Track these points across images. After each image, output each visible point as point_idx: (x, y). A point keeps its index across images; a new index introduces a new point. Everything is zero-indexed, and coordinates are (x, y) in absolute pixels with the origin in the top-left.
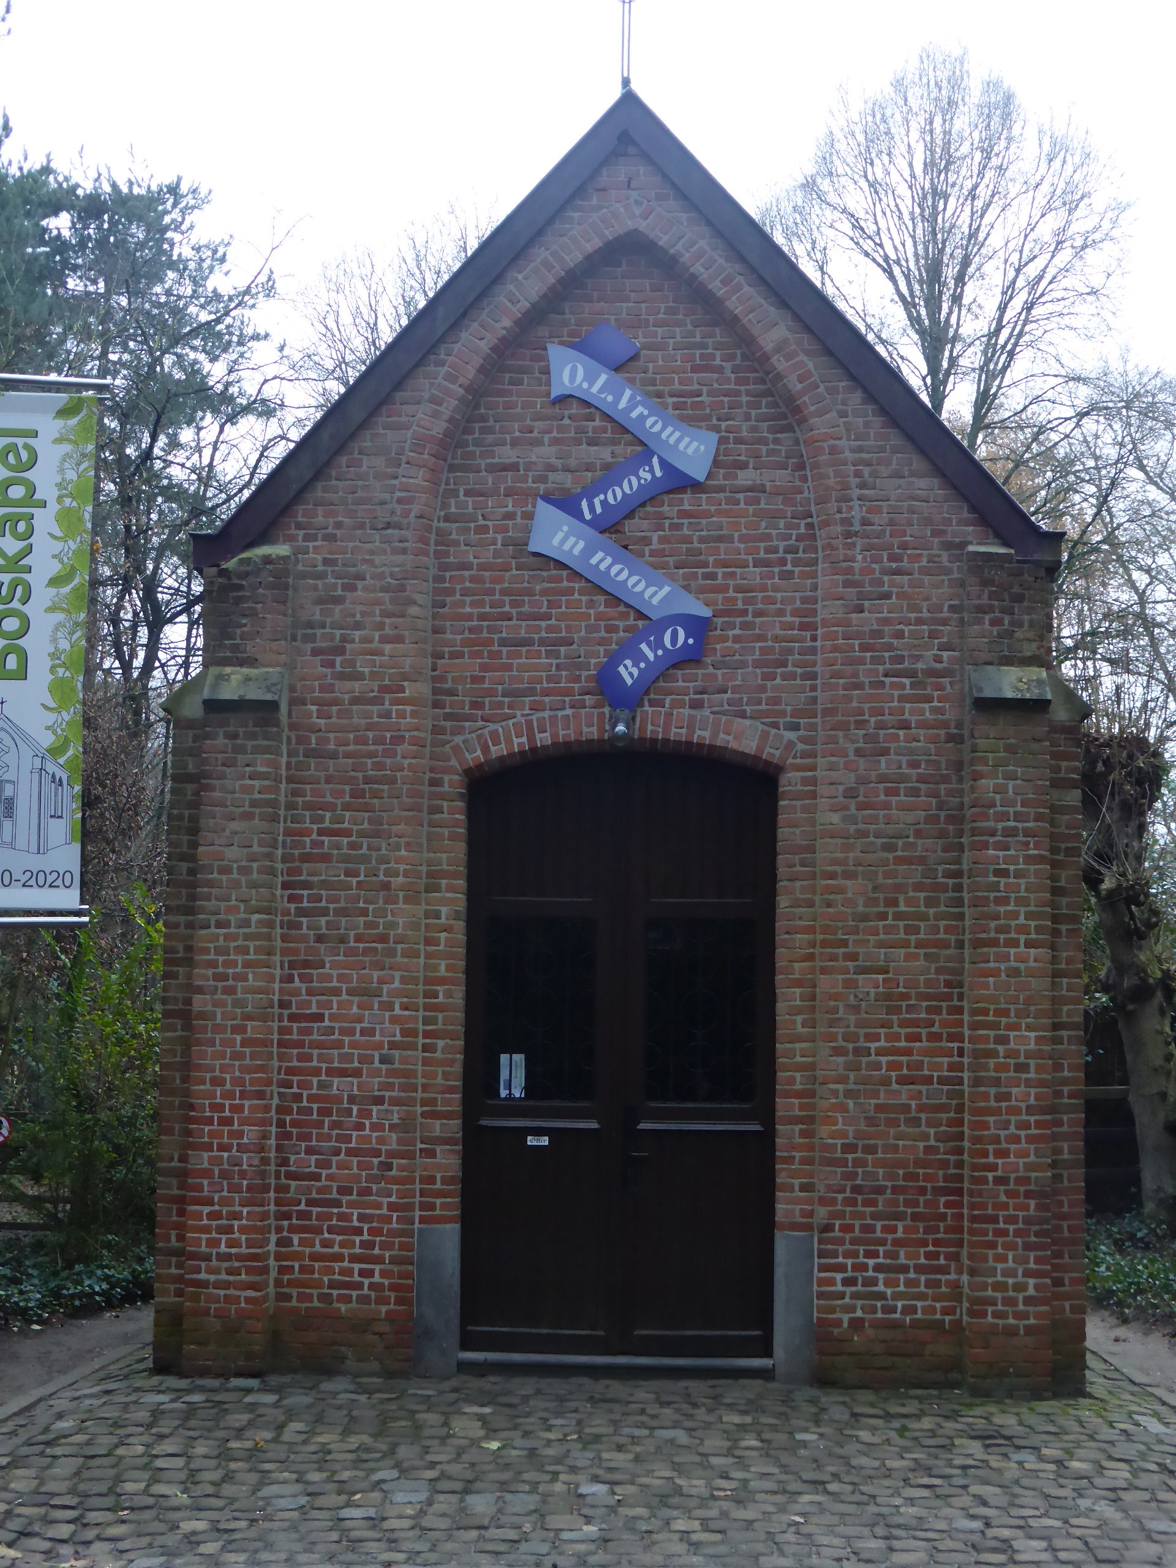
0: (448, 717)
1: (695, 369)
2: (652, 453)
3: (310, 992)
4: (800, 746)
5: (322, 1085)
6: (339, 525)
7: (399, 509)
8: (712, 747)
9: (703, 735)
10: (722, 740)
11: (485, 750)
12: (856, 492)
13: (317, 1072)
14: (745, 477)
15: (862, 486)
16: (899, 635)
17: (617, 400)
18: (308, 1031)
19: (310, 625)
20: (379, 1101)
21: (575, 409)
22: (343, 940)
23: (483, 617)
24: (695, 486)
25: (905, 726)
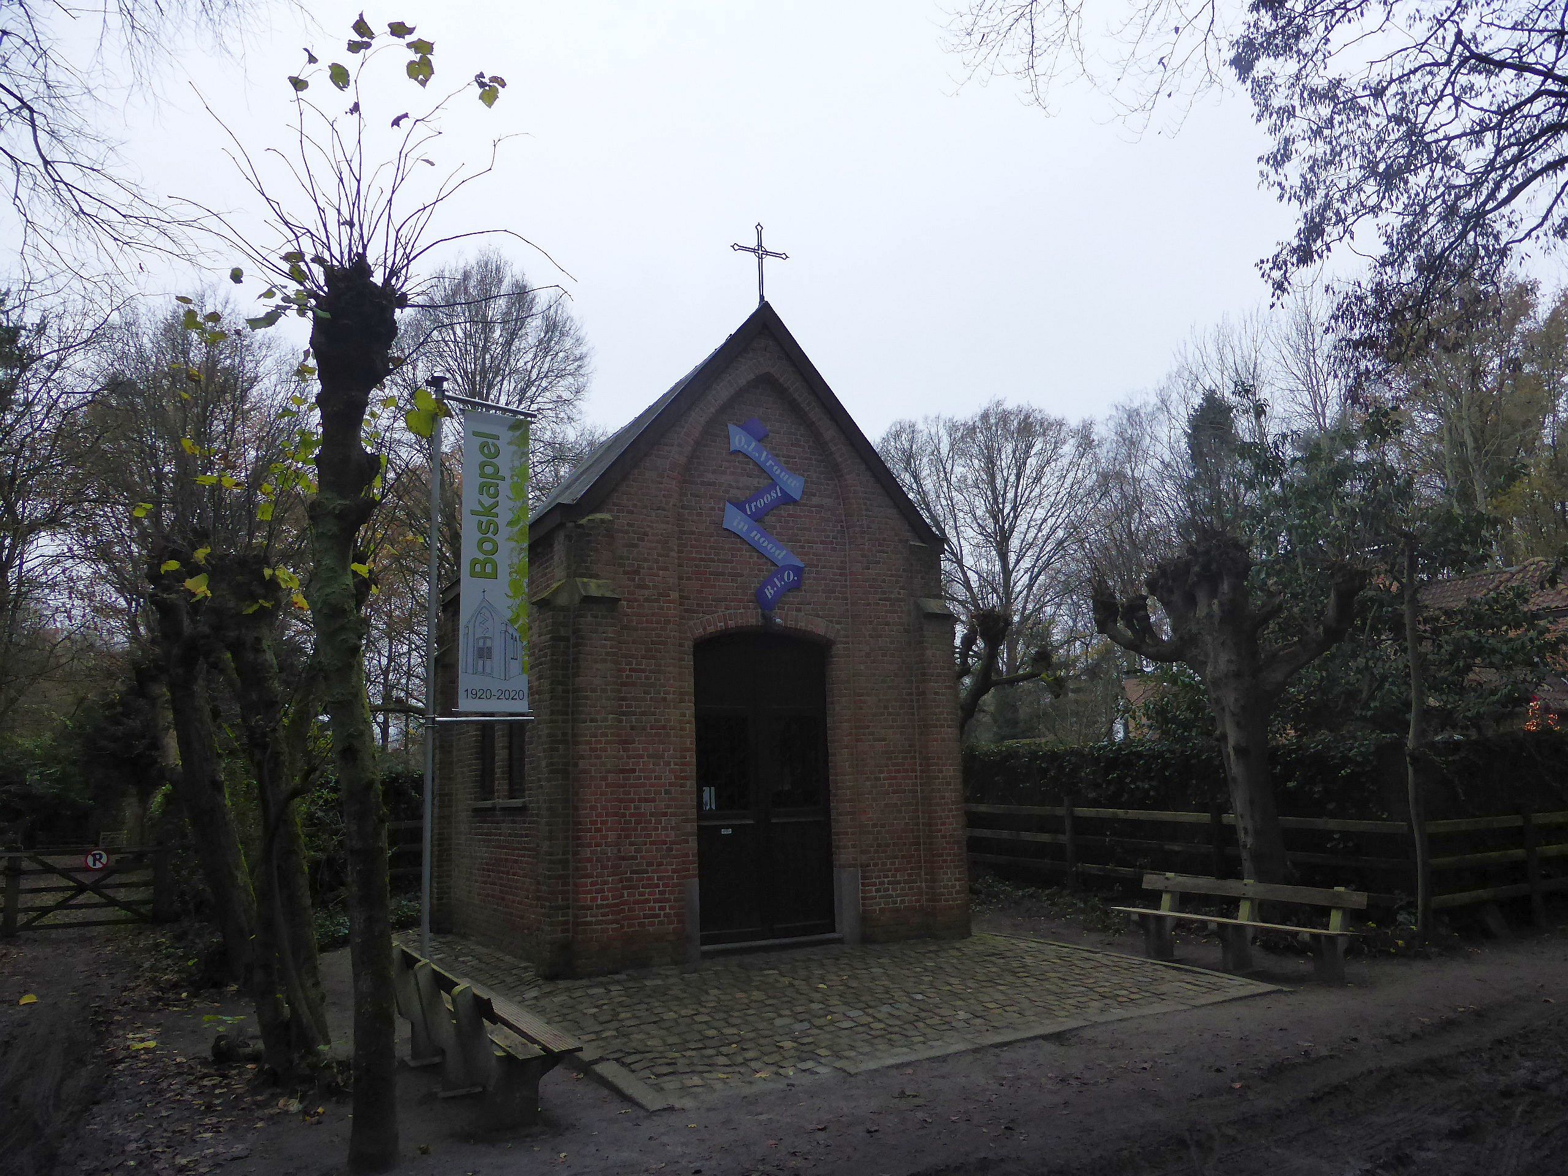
0: (686, 611)
1: (792, 445)
2: (776, 484)
3: (629, 757)
4: (842, 632)
5: (636, 808)
6: (635, 506)
7: (664, 500)
8: (805, 631)
9: (802, 625)
10: (810, 627)
11: (705, 629)
12: (864, 513)
13: (632, 801)
14: (815, 500)
15: (867, 510)
16: (884, 581)
17: (760, 456)
18: (628, 779)
19: (621, 558)
20: (665, 814)
21: (741, 458)
22: (644, 729)
23: (702, 560)
24: (795, 502)
25: (888, 624)
